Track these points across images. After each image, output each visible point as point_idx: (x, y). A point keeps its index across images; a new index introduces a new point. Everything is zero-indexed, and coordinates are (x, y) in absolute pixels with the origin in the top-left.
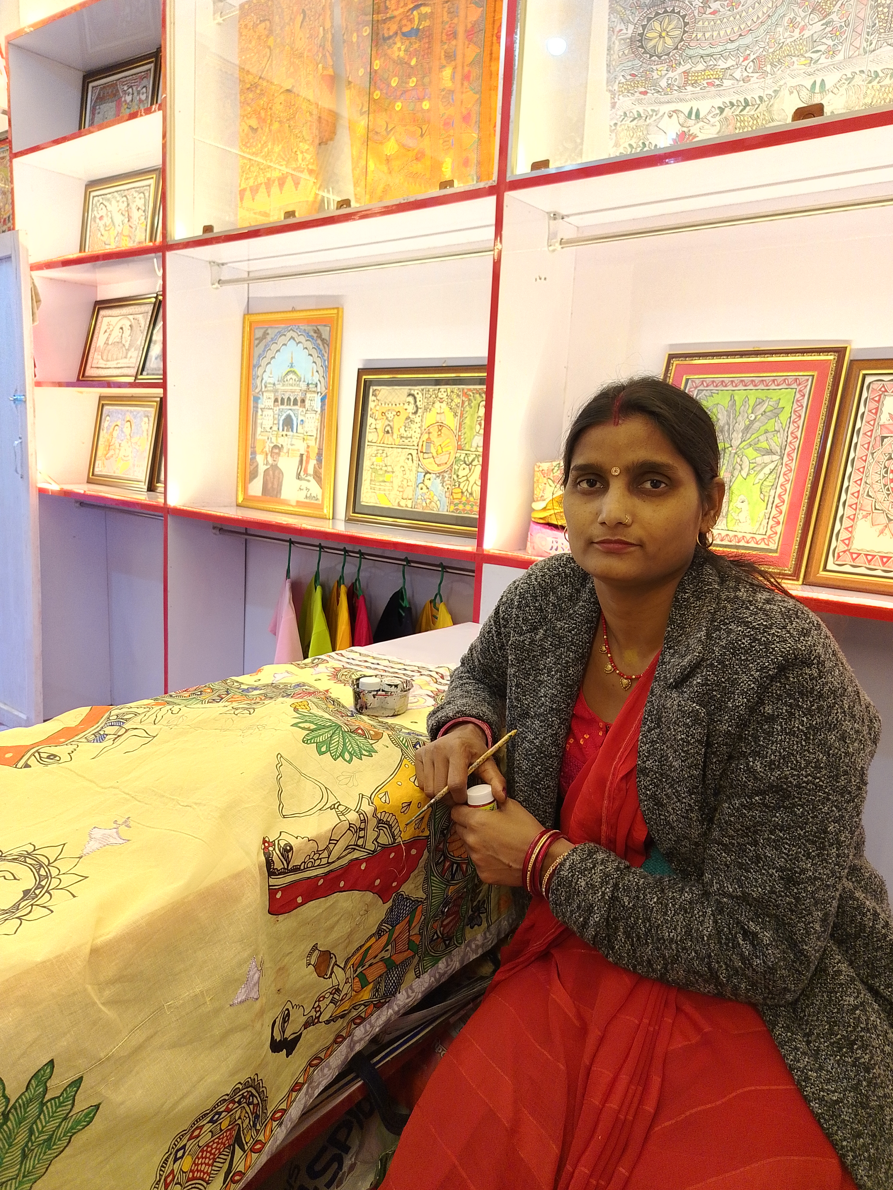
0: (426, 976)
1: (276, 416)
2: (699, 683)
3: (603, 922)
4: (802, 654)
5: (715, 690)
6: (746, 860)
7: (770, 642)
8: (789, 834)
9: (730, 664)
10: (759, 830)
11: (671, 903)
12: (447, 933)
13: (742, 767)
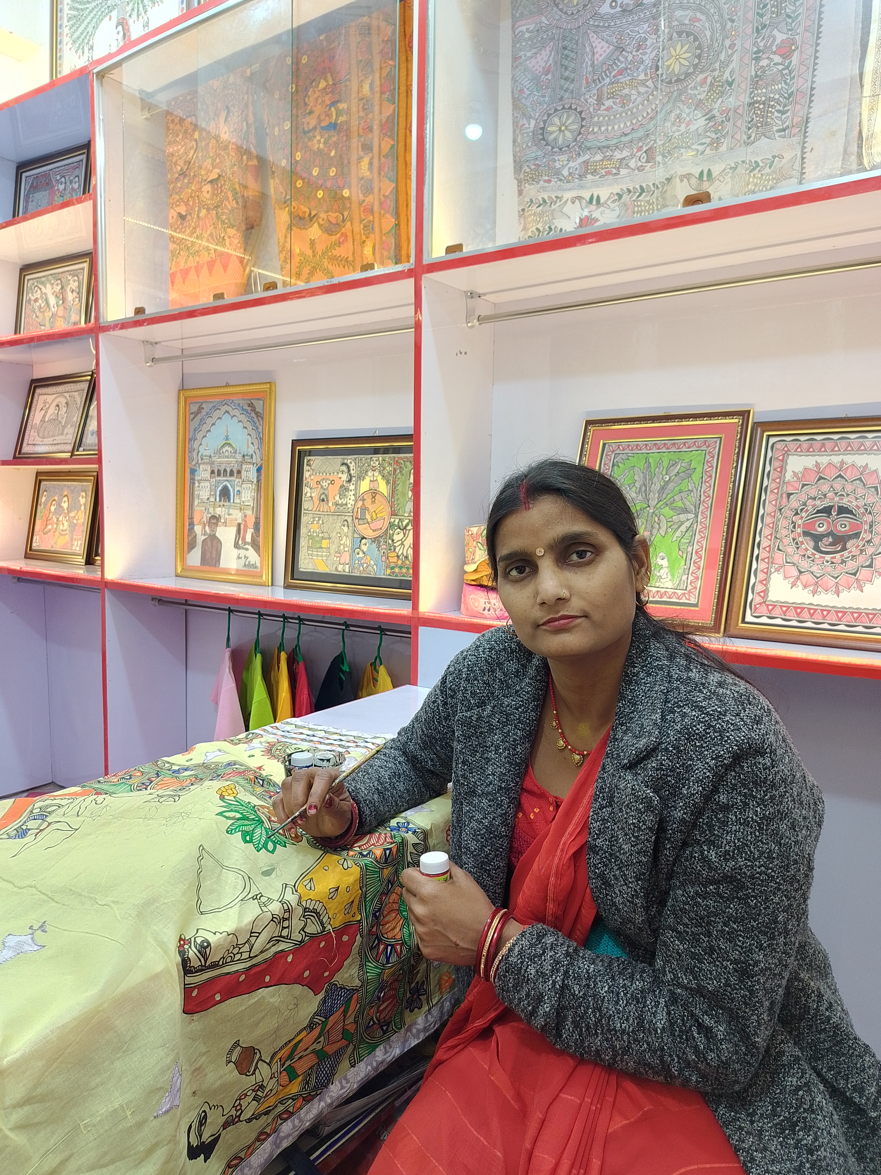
0: (362, 1065)
1: (213, 487)
2: (654, 767)
3: (553, 1013)
4: (756, 743)
5: (670, 776)
6: (699, 950)
7: (725, 730)
8: (743, 925)
9: (685, 750)
10: (712, 921)
11: (623, 991)
12: (384, 1018)
13: (697, 855)
